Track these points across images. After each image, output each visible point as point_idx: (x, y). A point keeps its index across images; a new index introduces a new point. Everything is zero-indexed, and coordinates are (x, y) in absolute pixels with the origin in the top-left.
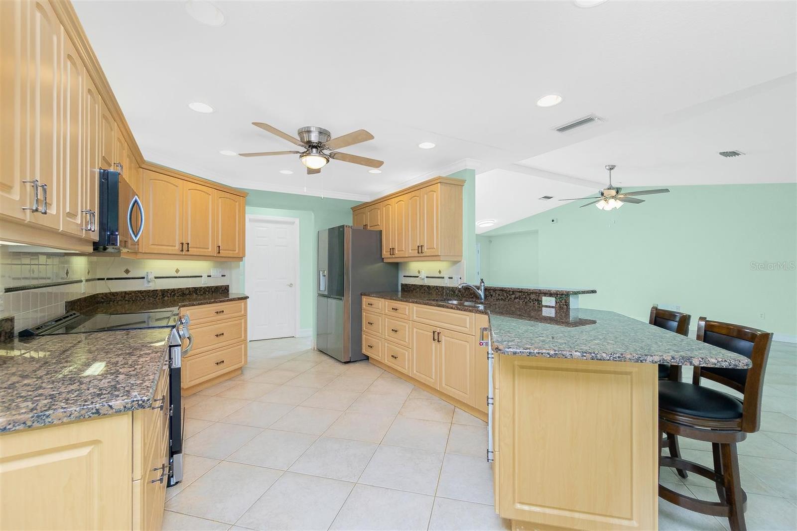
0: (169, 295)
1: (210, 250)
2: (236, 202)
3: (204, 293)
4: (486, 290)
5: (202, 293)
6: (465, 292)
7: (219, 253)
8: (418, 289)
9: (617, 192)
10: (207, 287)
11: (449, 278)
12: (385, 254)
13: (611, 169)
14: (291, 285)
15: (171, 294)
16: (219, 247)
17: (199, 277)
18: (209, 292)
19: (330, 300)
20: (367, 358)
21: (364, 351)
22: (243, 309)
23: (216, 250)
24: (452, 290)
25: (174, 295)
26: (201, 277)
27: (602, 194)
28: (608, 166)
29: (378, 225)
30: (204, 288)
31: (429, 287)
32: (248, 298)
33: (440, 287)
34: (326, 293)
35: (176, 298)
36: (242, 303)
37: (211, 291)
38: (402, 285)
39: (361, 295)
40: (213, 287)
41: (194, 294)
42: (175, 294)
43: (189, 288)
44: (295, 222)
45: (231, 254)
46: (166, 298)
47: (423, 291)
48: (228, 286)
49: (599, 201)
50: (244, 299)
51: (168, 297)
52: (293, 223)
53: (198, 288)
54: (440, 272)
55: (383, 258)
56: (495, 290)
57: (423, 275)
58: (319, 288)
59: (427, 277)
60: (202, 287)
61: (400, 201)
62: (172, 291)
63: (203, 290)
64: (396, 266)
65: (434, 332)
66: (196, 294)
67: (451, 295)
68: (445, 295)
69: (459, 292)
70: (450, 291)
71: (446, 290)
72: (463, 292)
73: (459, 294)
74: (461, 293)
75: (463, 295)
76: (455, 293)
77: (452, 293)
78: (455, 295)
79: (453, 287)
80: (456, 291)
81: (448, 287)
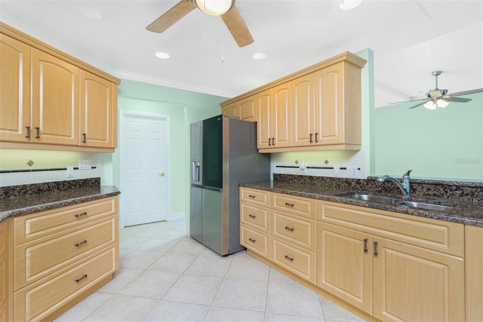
0: (17, 194)
1: (73, 138)
2: (107, 87)
3: (69, 187)
4: (412, 183)
5: (66, 187)
6: (367, 184)
7: (85, 142)
8: (296, 180)
9: (444, 94)
10: (74, 181)
11: (341, 168)
12: (260, 144)
13: (437, 75)
14: (163, 175)
15: (19, 192)
16: (85, 135)
17: (62, 169)
18: (75, 186)
19: (204, 190)
20: (245, 249)
21: (243, 243)
22: (113, 206)
23: (81, 138)
24: (345, 182)
25: (25, 193)
26: (66, 169)
27: (429, 96)
28: (435, 72)
29: (253, 116)
30: (69, 182)
31: (311, 178)
32: (120, 193)
33: (327, 178)
34: (200, 183)
35: (27, 196)
36: (113, 200)
37: (77, 185)
38: (275, 175)
39: (239, 186)
40: (81, 180)
41: (56, 190)
42: (27, 191)
43: (48, 183)
44: (166, 118)
45: (99, 143)
46: (12, 197)
47: (303, 182)
48: (99, 178)
49: (427, 102)
50: (115, 195)
51: (15, 196)
52: (164, 119)
53: (61, 182)
54: (326, 162)
55: (258, 149)
56: (421, 183)
57: (302, 165)
58: (192, 178)
59: (307, 168)
60: (65, 181)
61: (283, 89)
62: (22, 189)
63: (68, 185)
64: (268, 156)
65: (366, 241)
66: (58, 189)
67: (344, 187)
68: (336, 187)
69: (358, 184)
70: (343, 183)
71: (337, 181)
72: (364, 185)
73: (358, 186)
74: (360, 185)
75: (364, 187)
76: (351, 185)
77: (347, 185)
78: (351, 187)
79: (348, 179)
80: (353, 182)
81: (340, 178)
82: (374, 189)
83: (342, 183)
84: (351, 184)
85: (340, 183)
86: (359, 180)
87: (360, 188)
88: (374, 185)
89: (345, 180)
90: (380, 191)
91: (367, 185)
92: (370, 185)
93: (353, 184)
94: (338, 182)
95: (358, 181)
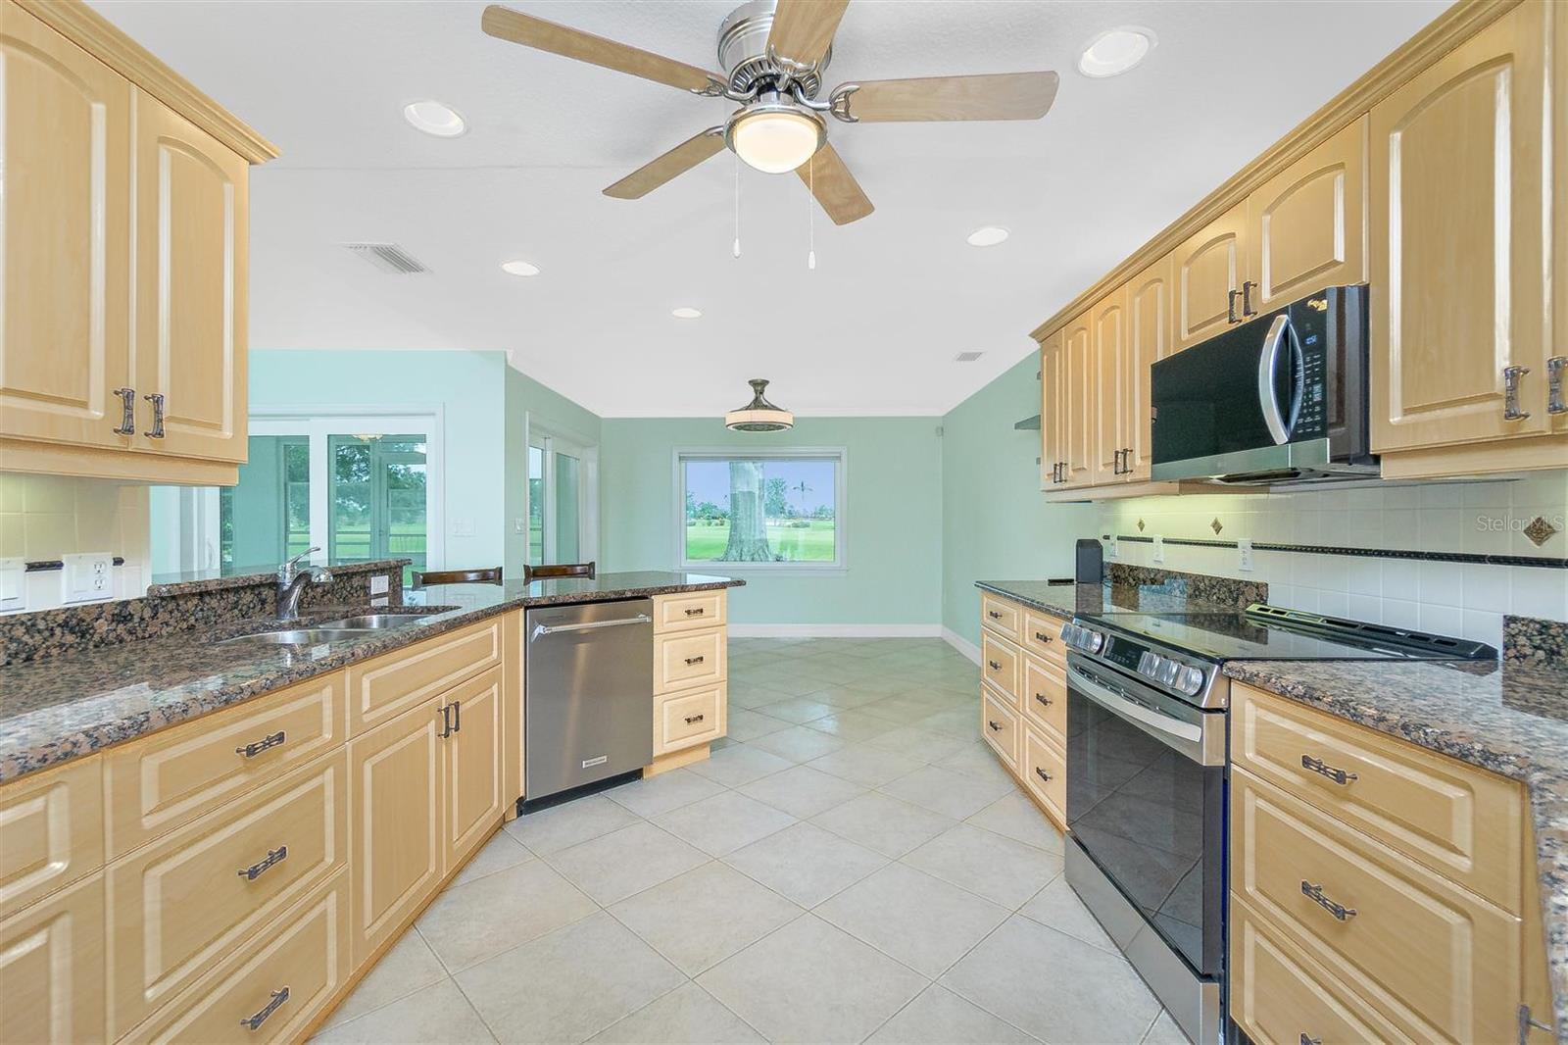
67: (54, 652)
68: (8, 663)
69: (119, 622)
70: (52, 635)
71: (19, 631)
72: (142, 619)
73: (119, 632)
74: (130, 624)
75: (144, 631)
76: (92, 635)
77: (70, 639)
78: (91, 644)
79: (76, 609)
80: (101, 621)
81: (33, 616)
82: (175, 627)
83: (47, 634)
84: (93, 628)
85: (38, 637)
86: (125, 604)
87: (128, 638)
88: (176, 612)
89: (60, 619)
90: (191, 628)
91: (153, 618)
92: (162, 616)
93: (102, 626)
94: (26, 638)
95: (121, 613)
